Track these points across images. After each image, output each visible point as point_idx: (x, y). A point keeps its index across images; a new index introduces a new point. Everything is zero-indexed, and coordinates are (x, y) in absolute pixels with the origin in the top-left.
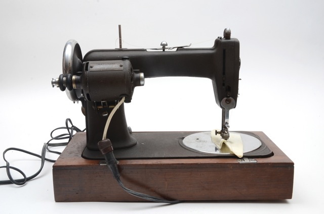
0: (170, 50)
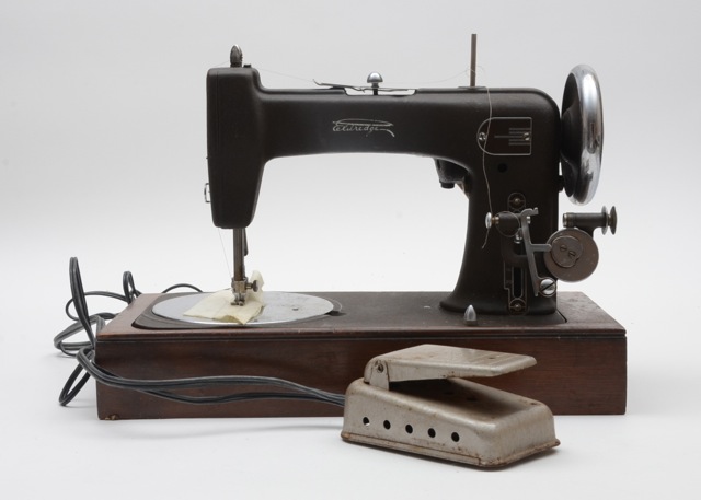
0: (361, 93)
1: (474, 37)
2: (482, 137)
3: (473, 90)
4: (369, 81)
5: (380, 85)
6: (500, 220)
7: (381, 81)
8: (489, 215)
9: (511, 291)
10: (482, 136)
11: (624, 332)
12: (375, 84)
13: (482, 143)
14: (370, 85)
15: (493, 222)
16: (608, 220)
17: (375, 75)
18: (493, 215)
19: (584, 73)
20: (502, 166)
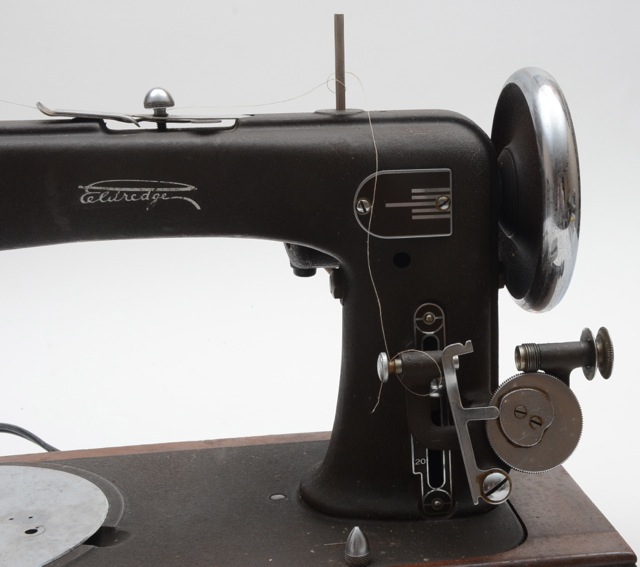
1: (339, 21)
2: (363, 207)
3: (341, 118)
4: (148, 105)
5: (170, 112)
6: (403, 366)
7: (171, 104)
8: (383, 358)
9: (425, 478)
10: (362, 205)
11: (633, 558)
12: (160, 109)
13: (364, 218)
14: (151, 112)
15: (392, 371)
16: (596, 354)
17: (158, 94)
18: (391, 357)
19: (537, 82)
20: (402, 257)
